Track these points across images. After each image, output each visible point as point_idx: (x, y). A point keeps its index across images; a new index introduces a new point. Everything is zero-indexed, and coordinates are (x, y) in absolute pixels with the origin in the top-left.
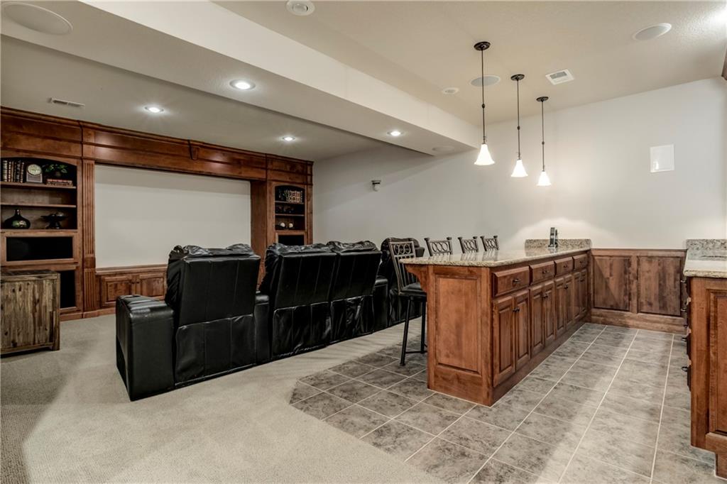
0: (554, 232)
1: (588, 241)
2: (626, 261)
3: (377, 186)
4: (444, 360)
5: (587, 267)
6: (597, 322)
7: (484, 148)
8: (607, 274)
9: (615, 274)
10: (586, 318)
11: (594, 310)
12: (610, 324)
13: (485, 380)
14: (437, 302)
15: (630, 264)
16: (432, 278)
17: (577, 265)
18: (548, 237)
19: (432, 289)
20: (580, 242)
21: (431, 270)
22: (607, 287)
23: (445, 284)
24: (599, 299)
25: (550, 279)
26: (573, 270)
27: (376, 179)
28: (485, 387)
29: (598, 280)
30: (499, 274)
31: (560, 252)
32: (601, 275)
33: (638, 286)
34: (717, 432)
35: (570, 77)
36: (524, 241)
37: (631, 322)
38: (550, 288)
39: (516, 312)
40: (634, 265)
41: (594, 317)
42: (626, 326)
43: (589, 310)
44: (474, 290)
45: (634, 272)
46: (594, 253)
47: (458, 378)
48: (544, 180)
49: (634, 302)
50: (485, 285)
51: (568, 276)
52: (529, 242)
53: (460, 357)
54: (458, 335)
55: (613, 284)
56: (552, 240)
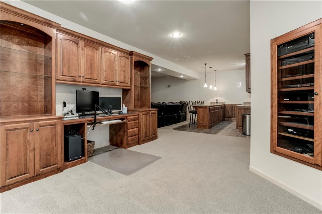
0: (217, 100)
1: (224, 102)
2: (232, 107)
3: (170, 87)
4: (200, 123)
5: (224, 108)
6: (226, 121)
7: (206, 84)
8: (228, 110)
9: (230, 110)
10: (224, 120)
11: (226, 118)
12: (229, 121)
13: (208, 125)
14: (199, 113)
15: (233, 108)
16: (198, 108)
17: (222, 108)
18: (216, 102)
19: (198, 111)
20: (223, 103)
21: (198, 107)
22: (228, 113)
23: (200, 109)
24: (227, 116)
25: (217, 110)
26: (221, 109)
27: (170, 85)
28: (208, 127)
29: (226, 111)
30: (210, 107)
31: (218, 105)
32: (227, 110)
33: (235, 112)
34: (239, 126)
35: (221, 68)
36: (210, 102)
37: (233, 120)
38: (217, 111)
39: (212, 114)
40: (234, 108)
41: (226, 120)
42: (232, 121)
43: (225, 118)
44: (206, 110)
45: (234, 109)
46: (226, 105)
47: (203, 125)
48: (215, 89)
49: (234, 116)
50: (208, 109)
51: (220, 110)
52: (211, 102)
53: (204, 122)
54: (203, 118)
55: (230, 112)
56: (217, 102)
